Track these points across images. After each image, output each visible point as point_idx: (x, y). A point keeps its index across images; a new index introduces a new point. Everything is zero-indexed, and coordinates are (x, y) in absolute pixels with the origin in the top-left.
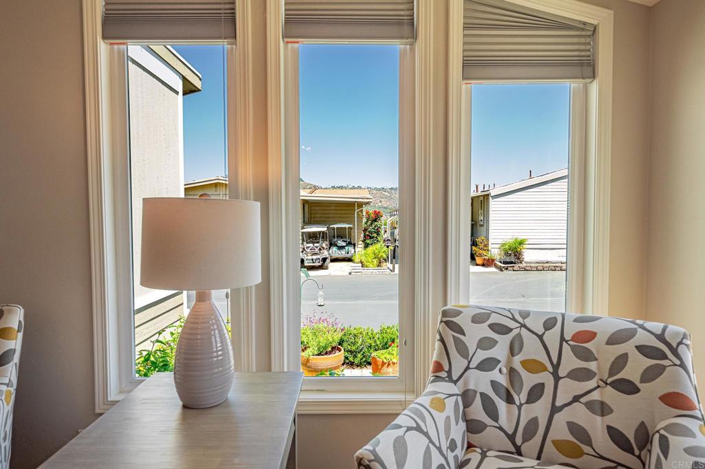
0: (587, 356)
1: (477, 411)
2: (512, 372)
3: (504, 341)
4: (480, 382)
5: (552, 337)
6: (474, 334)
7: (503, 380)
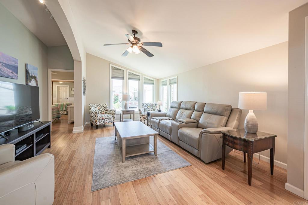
0: (152, 106)
1: (145, 110)
2: (147, 107)
3: (147, 105)
4: (145, 108)
5: (150, 105)
6: (145, 105)
7: (147, 108)
